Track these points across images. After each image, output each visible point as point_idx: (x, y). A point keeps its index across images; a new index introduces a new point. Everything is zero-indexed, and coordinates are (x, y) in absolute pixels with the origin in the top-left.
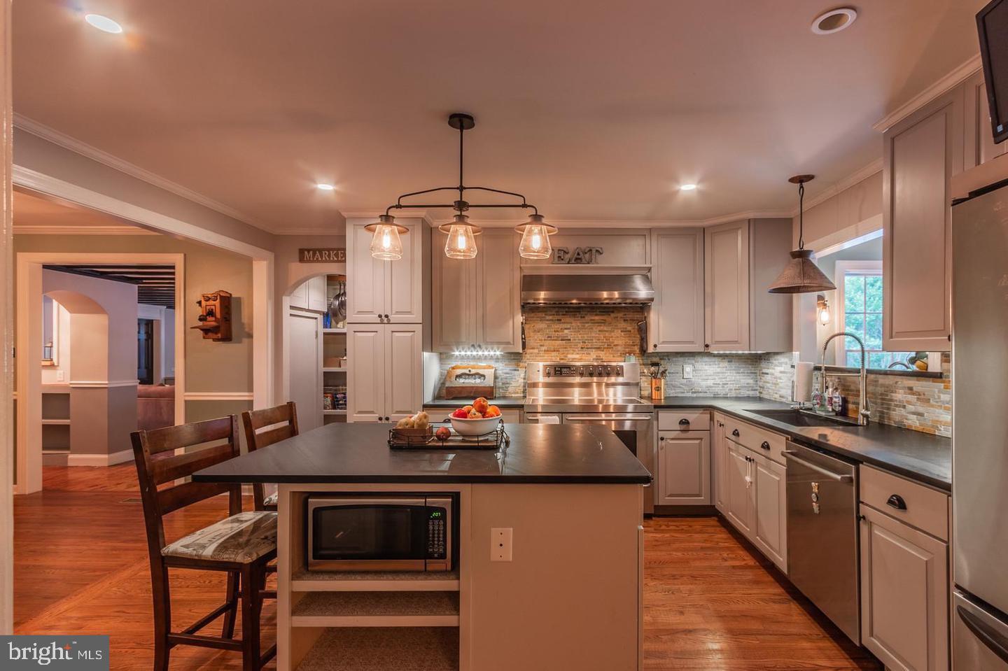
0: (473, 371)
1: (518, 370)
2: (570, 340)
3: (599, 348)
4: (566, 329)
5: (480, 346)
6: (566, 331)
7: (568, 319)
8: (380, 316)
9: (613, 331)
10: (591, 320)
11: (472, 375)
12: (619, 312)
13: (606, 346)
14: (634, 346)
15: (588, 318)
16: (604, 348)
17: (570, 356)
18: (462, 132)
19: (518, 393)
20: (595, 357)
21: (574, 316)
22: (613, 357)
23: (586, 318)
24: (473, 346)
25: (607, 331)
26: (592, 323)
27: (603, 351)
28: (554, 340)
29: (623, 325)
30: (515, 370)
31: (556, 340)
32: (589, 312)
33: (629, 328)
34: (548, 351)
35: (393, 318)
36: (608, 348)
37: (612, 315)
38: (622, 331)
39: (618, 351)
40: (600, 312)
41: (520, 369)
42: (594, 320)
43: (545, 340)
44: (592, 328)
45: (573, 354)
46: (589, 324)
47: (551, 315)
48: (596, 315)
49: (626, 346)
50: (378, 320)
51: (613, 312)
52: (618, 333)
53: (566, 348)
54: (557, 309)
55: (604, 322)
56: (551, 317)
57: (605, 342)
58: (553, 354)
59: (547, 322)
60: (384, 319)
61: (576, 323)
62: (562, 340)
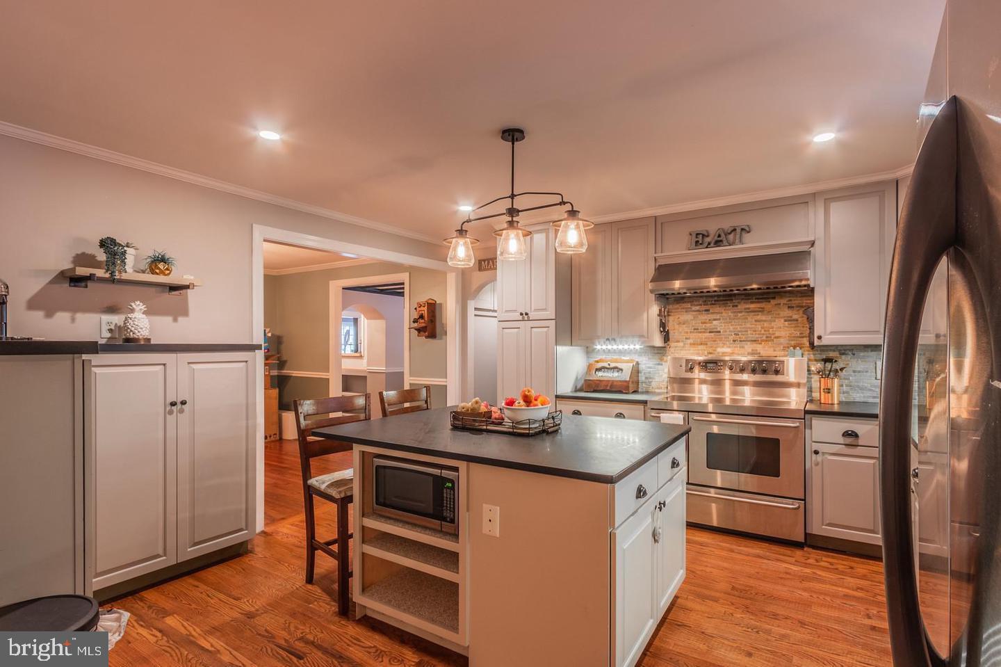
0: (613, 365)
1: (662, 365)
2: (720, 332)
3: (755, 341)
4: (715, 320)
5: (614, 340)
6: (715, 322)
7: (717, 309)
8: (521, 314)
9: (775, 321)
10: (745, 309)
11: (611, 369)
12: (781, 297)
13: (764, 338)
14: (803, 337)
15: (742, 306)
16: (762, 341)
17: (719, 350)
18: (513, 144)
19: (661, 388)
20: (750, 351)
21: (725, 305)
22: (775, 350)
23: (739, 307)
24: (608, 339)
25: (765, 321)
26: (748, 312)
27: (760, 344)
28: (701, 332)
29: (787, 313)
30: (659, 364)
31: (704, 332)
32: (742, 299)
33: (795, 317)
34: (694, 344)
35: (532, 316)
36: (766, 341)
37: (774, 302)
38: (785, 321)
39: (781, 344)
40: (756, 299)
41: (663, 363)
42: (749, 308)
43: (691, 332)
44: (747, 318)
45: (723, 347)
46: (743, 314)
47: (697, 305)
48: (752, 303)
49: (791, 337)
50: (521, 318)
51: (774, 298)
52: (780, 323)
53: (715, 341)
54: (705, 299)
55: (762, 310)
56: (698, 308)
57: (763, 334)
58: (701, 347)
59: (694, 313)
60: (525, 316)
61: (727, 313)
62: (710, 332)
